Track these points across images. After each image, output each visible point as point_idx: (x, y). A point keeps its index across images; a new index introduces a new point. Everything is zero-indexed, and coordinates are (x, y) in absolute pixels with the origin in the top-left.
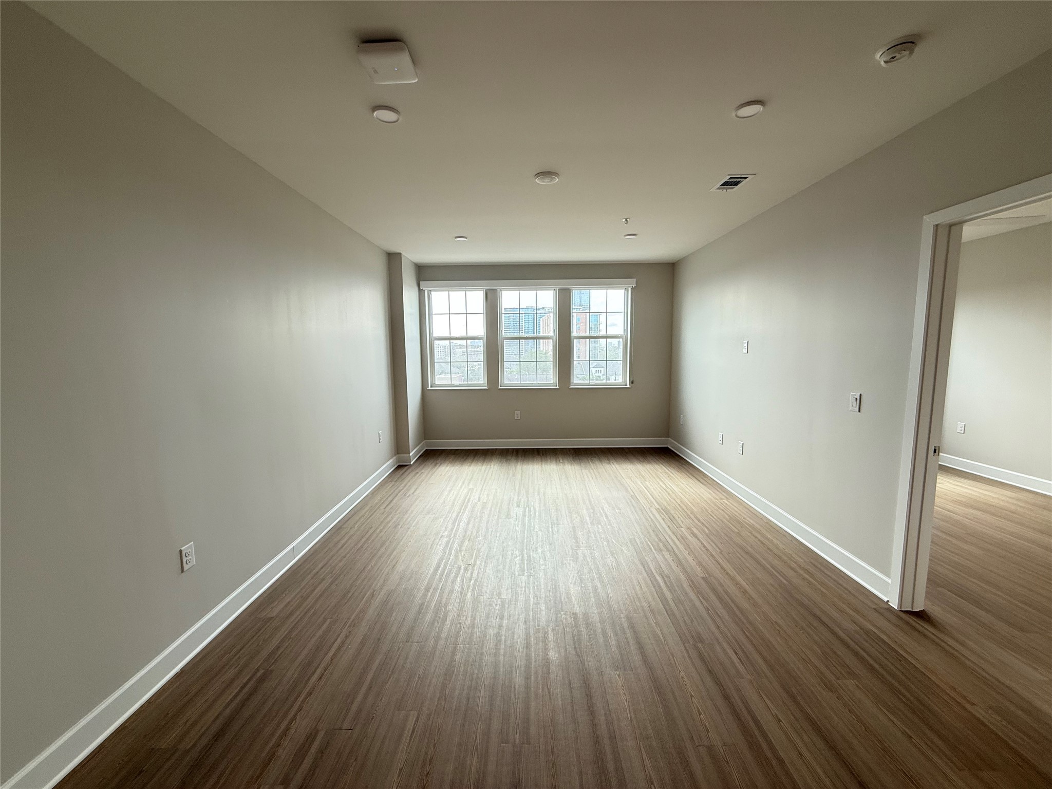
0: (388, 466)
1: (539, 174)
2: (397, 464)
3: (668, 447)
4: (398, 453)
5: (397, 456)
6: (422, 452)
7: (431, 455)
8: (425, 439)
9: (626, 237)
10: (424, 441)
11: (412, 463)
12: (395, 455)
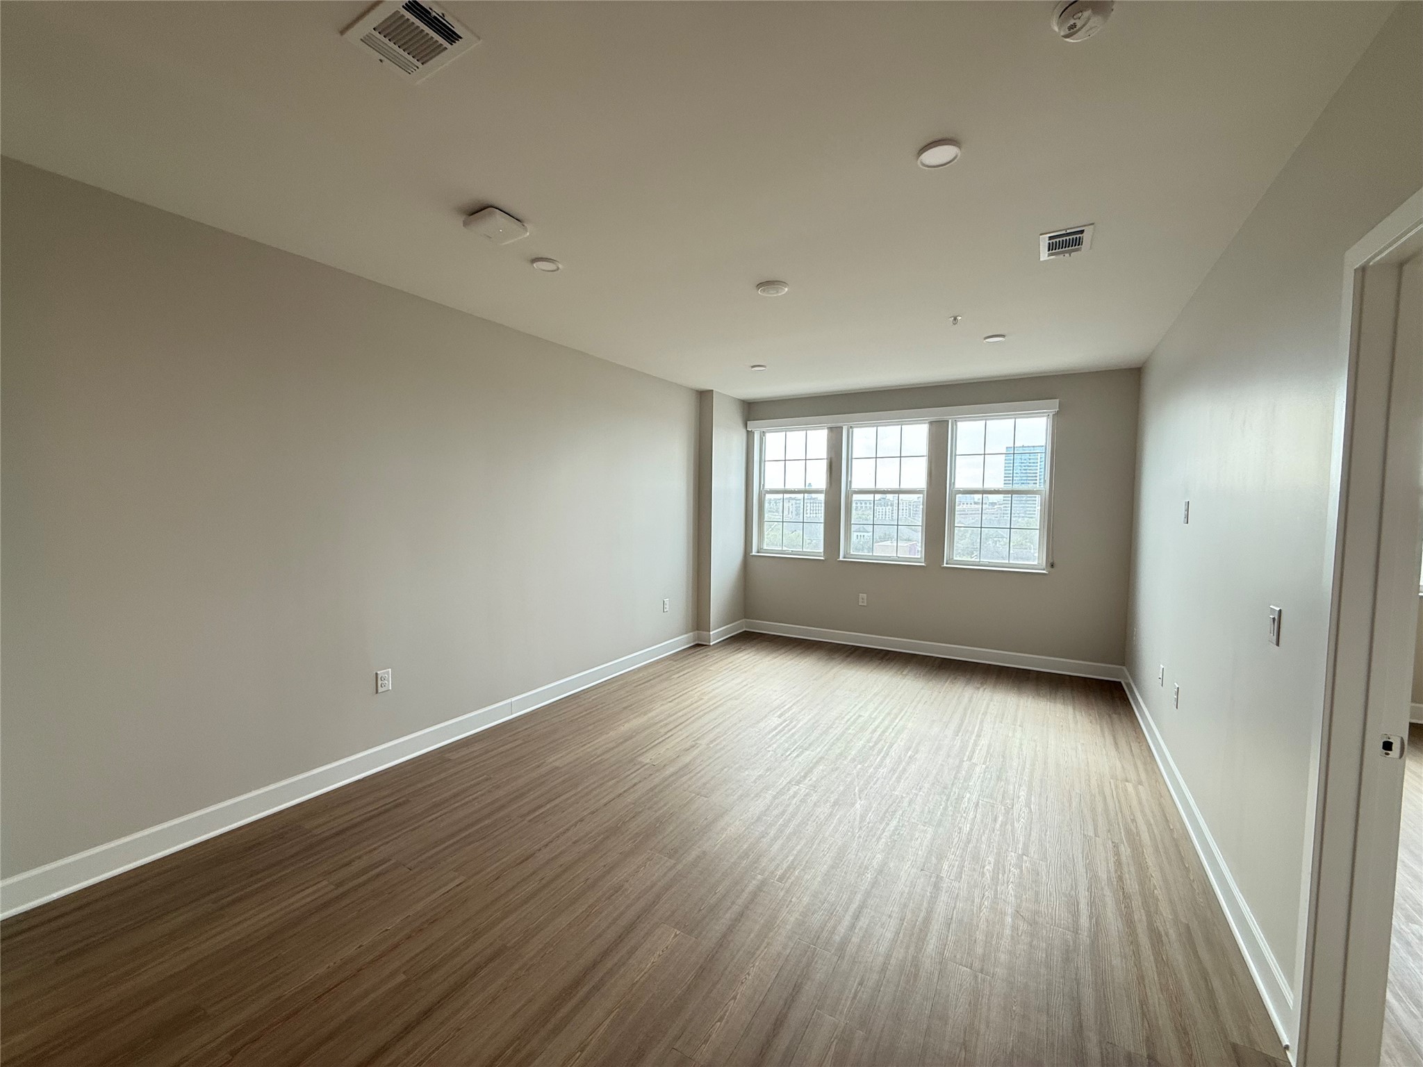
0: (681, 641)
1: (760, 285)
2: (693, 642)
3: (1120, 683)
4: (698, 630)
5: (696, 632)
6: (736, 633)
7: (746, 639)
8: (745, 617)
9: (986, 340)
10: (743, 620)
11: (711, 644)
12: (695, 630)
